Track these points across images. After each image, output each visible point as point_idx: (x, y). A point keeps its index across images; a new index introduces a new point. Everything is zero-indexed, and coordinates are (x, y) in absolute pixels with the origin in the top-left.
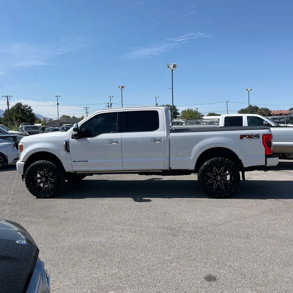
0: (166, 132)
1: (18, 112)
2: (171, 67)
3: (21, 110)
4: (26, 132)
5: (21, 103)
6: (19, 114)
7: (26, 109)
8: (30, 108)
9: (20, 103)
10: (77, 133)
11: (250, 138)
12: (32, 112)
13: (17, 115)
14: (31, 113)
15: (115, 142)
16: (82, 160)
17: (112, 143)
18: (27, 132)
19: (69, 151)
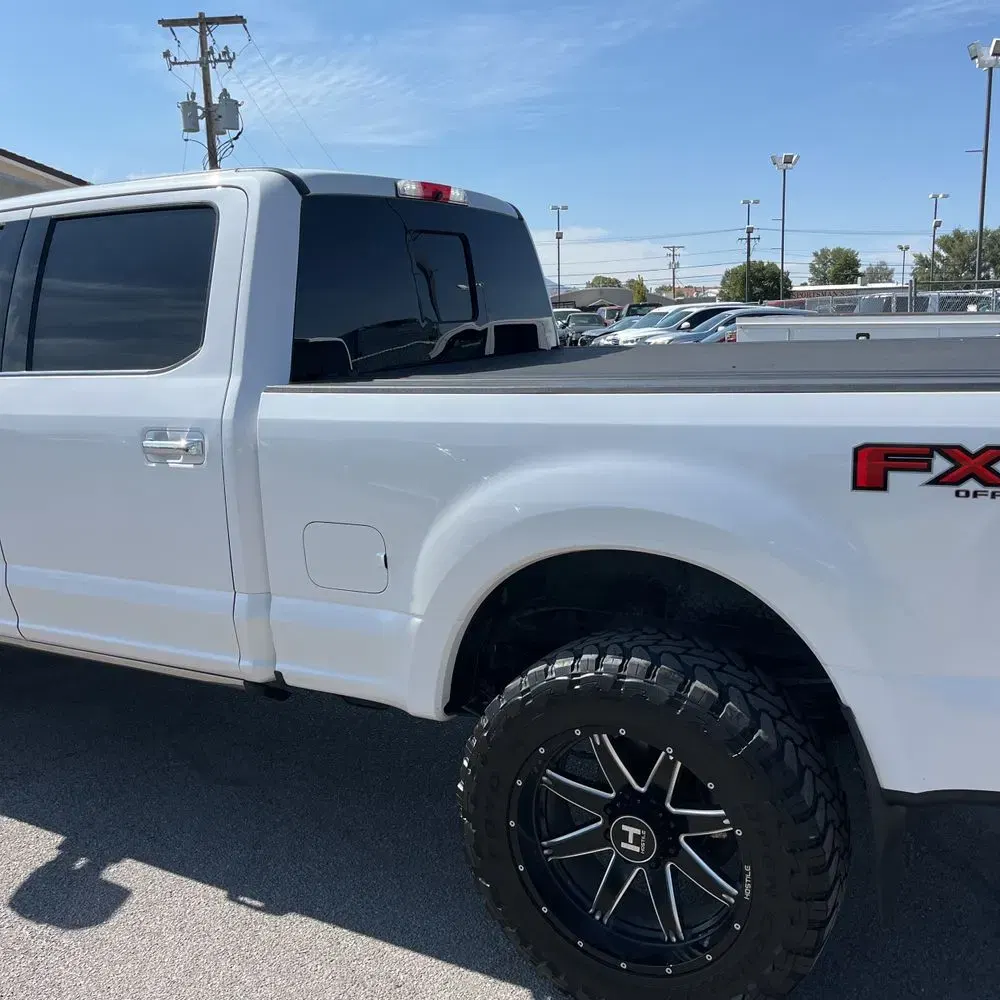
2: (988, 53)
11: (972, 485)
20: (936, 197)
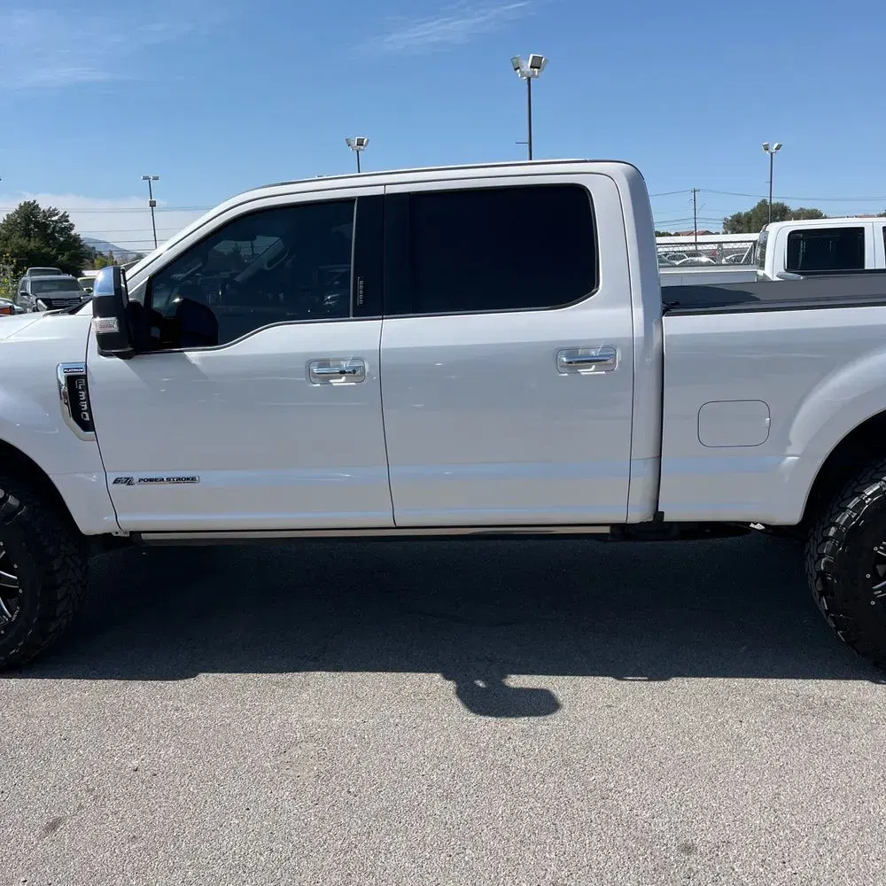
0: (639, 312)
1: (27, 234)
2: (527, 65)
3: (37, 224)
4: (36, 301)
5: (35, 202)
6: (32, 239)
7: (53, 221)
8: (65, 218)
9: (33, 204)
10: (115, 328)
12: (73, 232)
13: (23, 242)
14: (70, 236)
15: (343, 372)
16: (165, 475)
17: (325, 378)
18: (39, 301)
19: (87, 426)
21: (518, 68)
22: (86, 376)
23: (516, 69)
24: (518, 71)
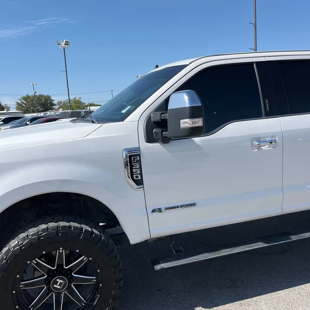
19: (139, 182)
20: (33, 84)
21: (60, 44)
22: (140, 154)
23: (59, 45)
24: (60, 45)
